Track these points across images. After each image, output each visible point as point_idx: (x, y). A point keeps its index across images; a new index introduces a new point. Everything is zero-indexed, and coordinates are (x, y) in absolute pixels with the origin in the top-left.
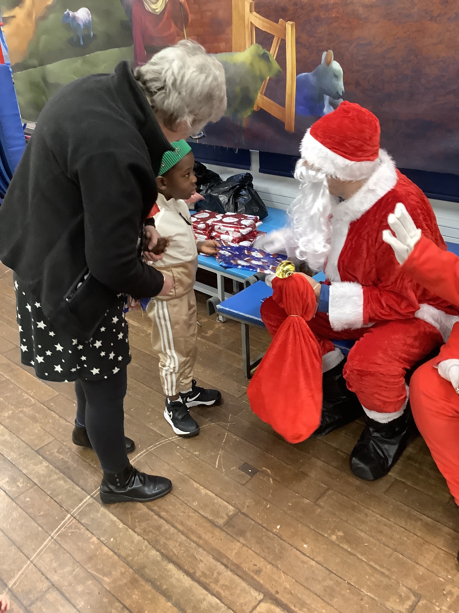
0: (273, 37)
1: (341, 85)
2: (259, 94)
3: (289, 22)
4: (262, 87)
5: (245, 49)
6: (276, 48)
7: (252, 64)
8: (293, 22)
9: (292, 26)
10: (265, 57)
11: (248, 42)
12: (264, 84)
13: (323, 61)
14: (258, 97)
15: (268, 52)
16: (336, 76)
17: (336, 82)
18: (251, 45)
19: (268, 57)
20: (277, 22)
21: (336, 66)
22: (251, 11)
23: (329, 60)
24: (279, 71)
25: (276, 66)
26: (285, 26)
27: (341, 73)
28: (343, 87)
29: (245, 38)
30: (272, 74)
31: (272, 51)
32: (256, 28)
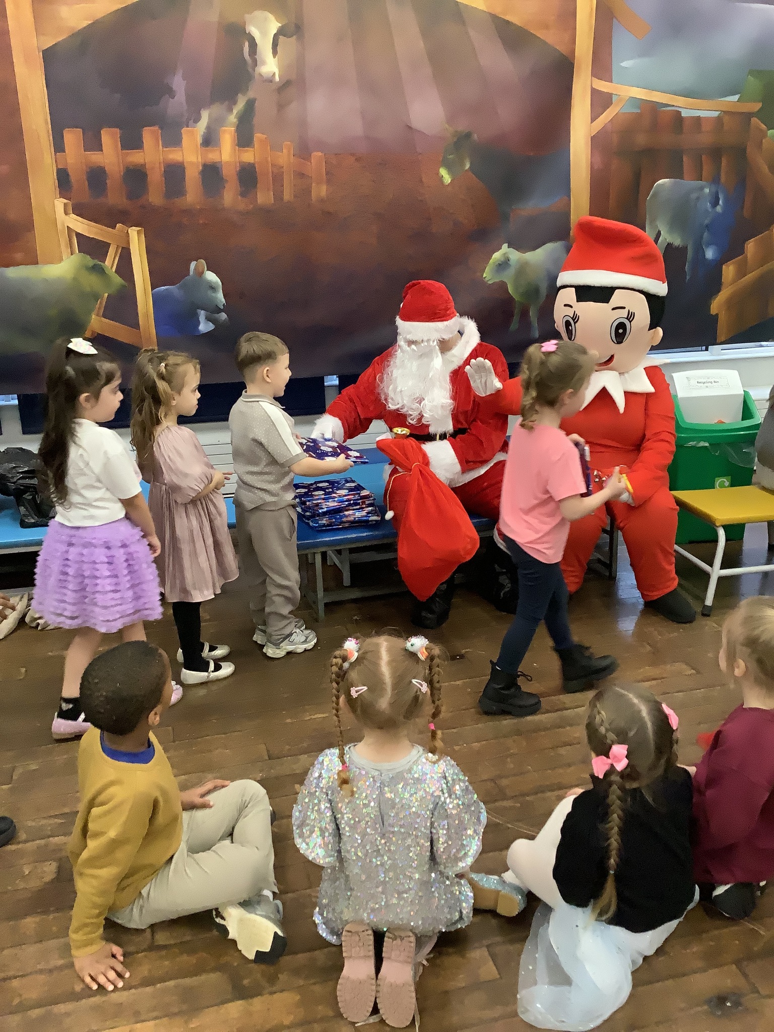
0: (109, 245)
1: (220, 297)
2: (93, 316)
3: (134, 228)
4: (97, 306)
5: (61, 260)
6: (114, 258)
7: (75, 279)
8: (140, 228)
9: (139, 232)
10: (98, 270)
11: (65, 251)
12: (100, 303)
13: (191, 273)
14: (92, 321)
15: (102, 264)
16: (213, 288)
17: (213, 295)
18: (72, 254)
19: (103, 270)
20: (114, 227)
21: (211, 277)
22: (66, 213)
23: (201, 271)
24: (124, 286)
25: (118, 280)
26: (128, 231)
27: (219, 285)
28: (223, 300)
29: (59, 246)
30: (113, 290)
31: (108, 262)
32: (78, 235)
